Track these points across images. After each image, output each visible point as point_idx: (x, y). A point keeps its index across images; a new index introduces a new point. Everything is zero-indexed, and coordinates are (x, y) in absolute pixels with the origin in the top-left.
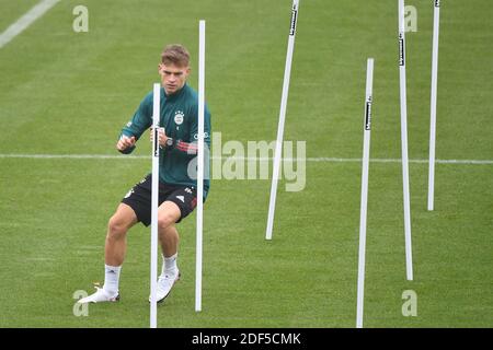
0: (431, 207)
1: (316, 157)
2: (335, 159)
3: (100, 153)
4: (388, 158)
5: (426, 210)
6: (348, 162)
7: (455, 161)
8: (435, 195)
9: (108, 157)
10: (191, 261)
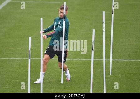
0: (111, 74)
1: (76, 59)
2: (81, 59)
3: (10, 57)
4: (97, 59)
5: (109, 75)
6: (85, 60)
7: (117, 60)
8: (112, 70)
9: (13, 59)
10: (39, 90)
